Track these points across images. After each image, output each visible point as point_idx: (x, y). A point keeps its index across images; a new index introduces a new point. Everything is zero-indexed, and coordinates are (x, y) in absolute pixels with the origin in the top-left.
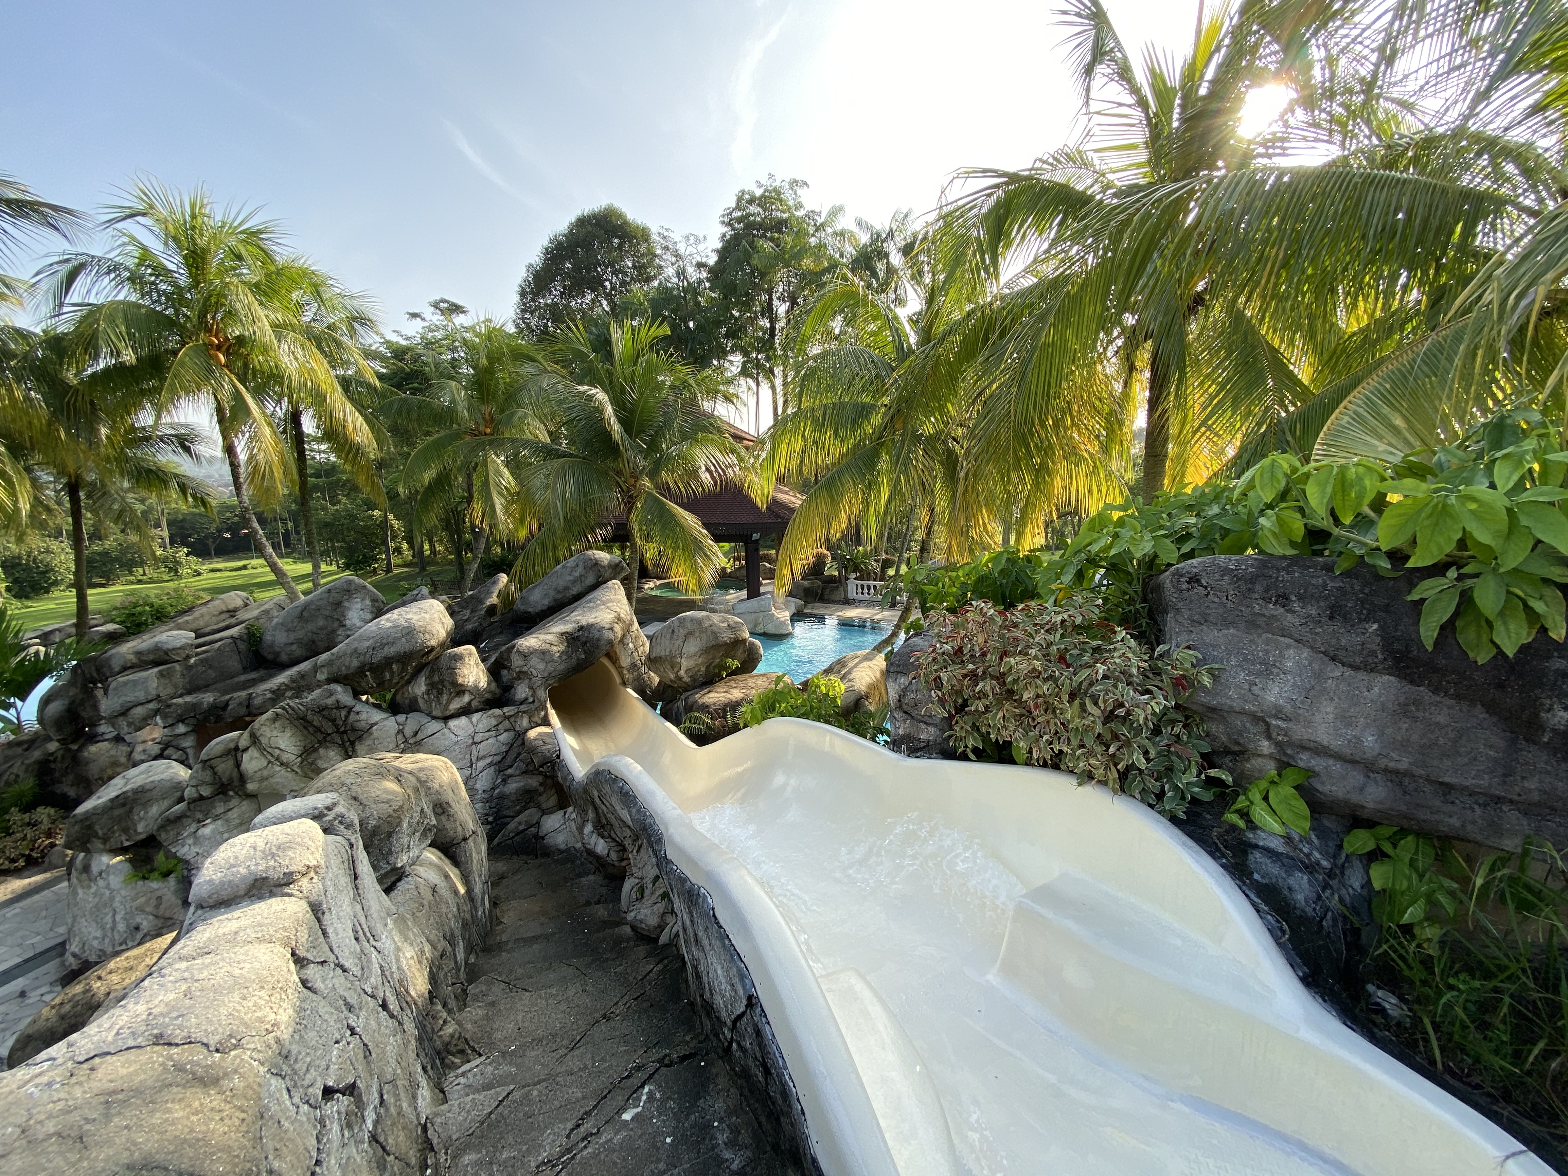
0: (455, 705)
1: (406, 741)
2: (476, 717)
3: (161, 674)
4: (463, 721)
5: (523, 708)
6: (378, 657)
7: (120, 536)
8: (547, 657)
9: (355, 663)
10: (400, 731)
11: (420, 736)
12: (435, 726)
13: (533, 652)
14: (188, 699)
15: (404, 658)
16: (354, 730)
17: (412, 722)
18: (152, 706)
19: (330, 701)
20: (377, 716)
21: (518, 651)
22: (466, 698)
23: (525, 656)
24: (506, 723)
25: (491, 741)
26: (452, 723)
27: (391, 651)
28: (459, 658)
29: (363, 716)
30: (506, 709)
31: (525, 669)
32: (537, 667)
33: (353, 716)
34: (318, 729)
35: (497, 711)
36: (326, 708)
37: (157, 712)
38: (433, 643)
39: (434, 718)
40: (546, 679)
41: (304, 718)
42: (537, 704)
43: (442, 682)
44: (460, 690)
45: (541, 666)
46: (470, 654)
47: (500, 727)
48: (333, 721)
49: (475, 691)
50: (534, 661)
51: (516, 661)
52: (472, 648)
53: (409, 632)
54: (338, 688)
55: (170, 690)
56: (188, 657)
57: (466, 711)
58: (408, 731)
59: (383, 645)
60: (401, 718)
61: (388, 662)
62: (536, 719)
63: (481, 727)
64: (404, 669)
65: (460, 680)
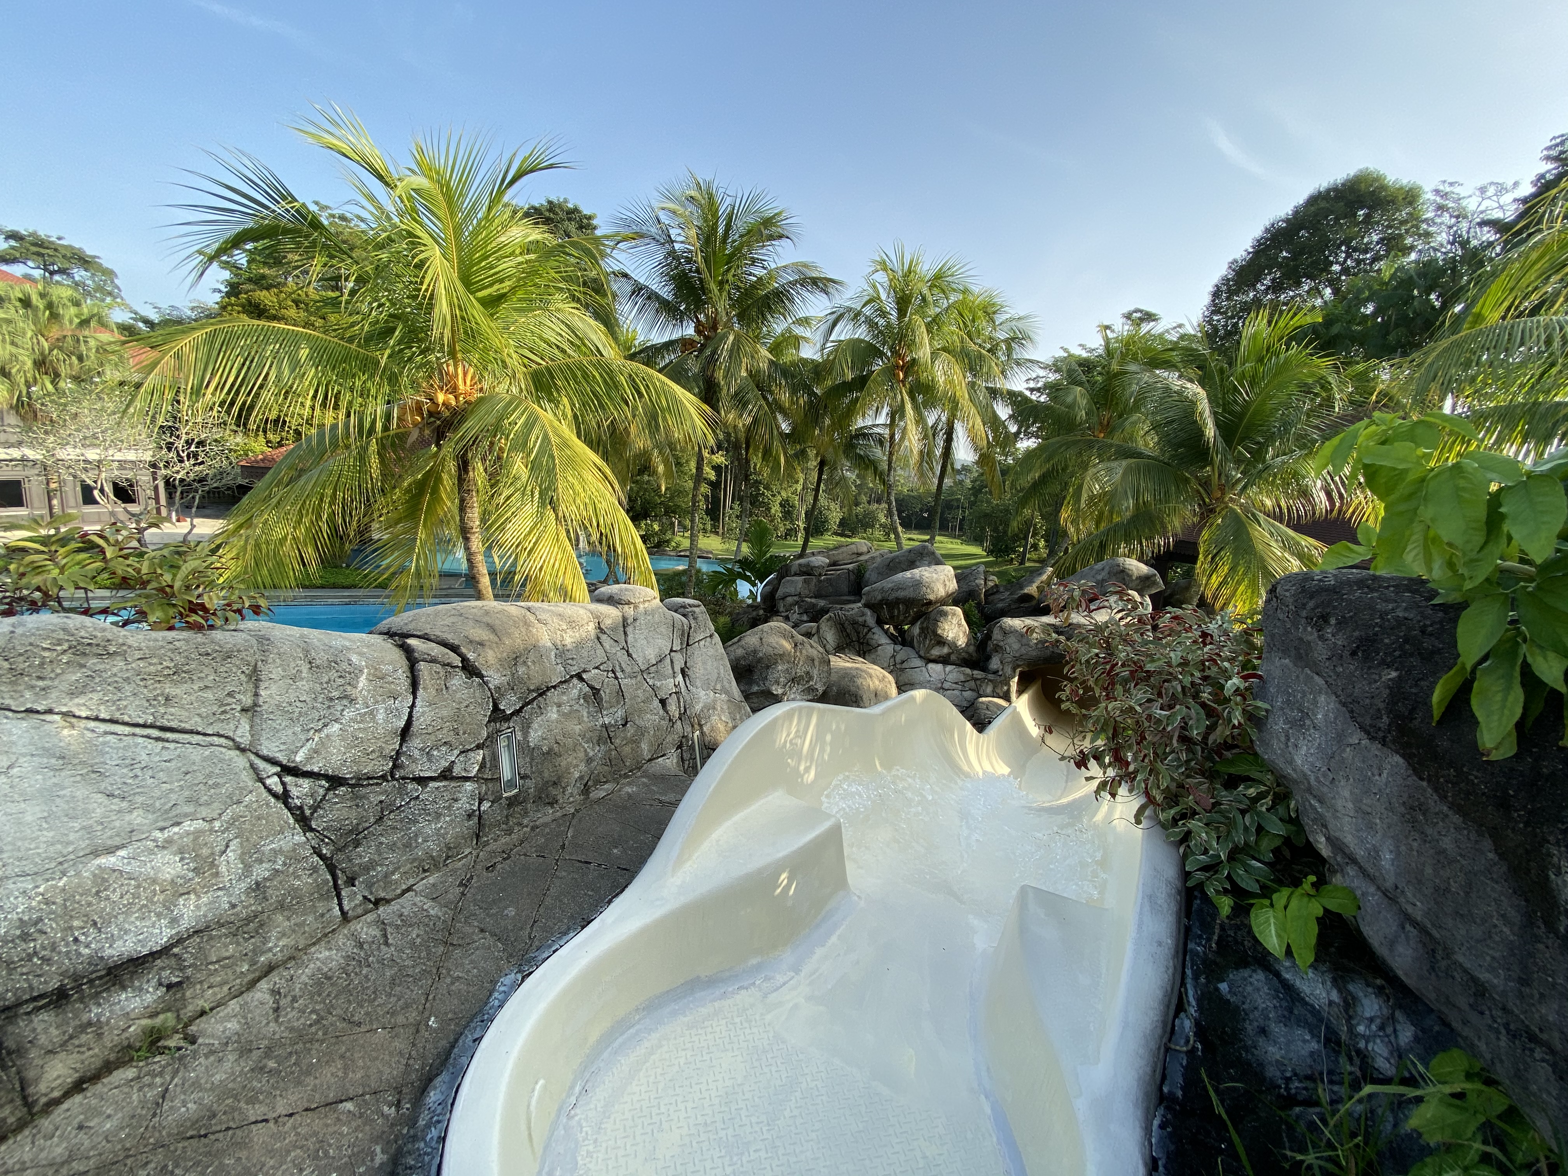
0: (936, 652)
1: (894, 665)
2: (949, 668)
3: (805, 581)
4: (939, 667)
5: (991, 677)
6: (894, 595)
7: (866, 505)
8: (1024, 641)
9: (879, 597)
10: (893, 656)
11: (905, 665)
12: (918, 662)
13: (1013, 631)
14: (813, 600)
15: (909, 602)
16: (868, 644)
17: (904, 653)
18: (796, 598)
19: (861, 619)
20: (884, 640)
21: (1001, 627)
22: (946, 650)
23: (1005, 633)
24: (972, 683)
25: (956, 692)
26: (931, 666)
27: (901, 594)
28: (945, 614)
29: (876, 637)
30: (975, 672)
31: (1001, 644)
32: (1013, 646)
33: (870, 635)
34: (848, 635)
35: (968, 671)
36: (857, 623)
37: (797, 603)
38: (932, 597)
39: (920, 657)
40: (1016, 658)
41: (842, 625)
42: (1002, 678)
43: (928, 628)
44: (941, 641)
45: (1016, 646)
46: (954, 614)
47: (966, 684)
48: (858, 633)
49: (953, 645)
50: (1012, 640)
51: (997, 635)
52: (959, 610)
53: (918, 584)
54: (868, 612)
55: (807, 592)
56: (820, 575)
57: (944, 660)
58: (898, 659)
59: (899, 589)
60: (898, 647)
61: (898, 601)
62: (998, 691)
63: (950, 677)
64: (907, 611)
65: (939, 632)
